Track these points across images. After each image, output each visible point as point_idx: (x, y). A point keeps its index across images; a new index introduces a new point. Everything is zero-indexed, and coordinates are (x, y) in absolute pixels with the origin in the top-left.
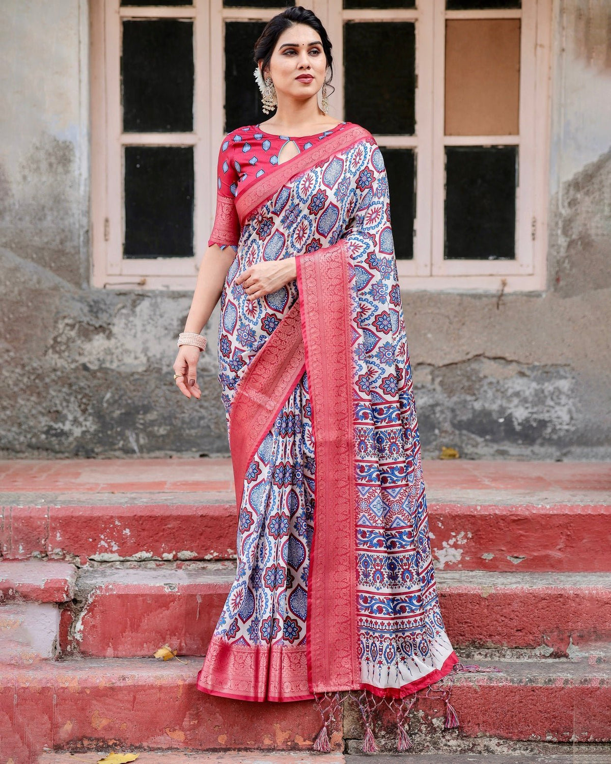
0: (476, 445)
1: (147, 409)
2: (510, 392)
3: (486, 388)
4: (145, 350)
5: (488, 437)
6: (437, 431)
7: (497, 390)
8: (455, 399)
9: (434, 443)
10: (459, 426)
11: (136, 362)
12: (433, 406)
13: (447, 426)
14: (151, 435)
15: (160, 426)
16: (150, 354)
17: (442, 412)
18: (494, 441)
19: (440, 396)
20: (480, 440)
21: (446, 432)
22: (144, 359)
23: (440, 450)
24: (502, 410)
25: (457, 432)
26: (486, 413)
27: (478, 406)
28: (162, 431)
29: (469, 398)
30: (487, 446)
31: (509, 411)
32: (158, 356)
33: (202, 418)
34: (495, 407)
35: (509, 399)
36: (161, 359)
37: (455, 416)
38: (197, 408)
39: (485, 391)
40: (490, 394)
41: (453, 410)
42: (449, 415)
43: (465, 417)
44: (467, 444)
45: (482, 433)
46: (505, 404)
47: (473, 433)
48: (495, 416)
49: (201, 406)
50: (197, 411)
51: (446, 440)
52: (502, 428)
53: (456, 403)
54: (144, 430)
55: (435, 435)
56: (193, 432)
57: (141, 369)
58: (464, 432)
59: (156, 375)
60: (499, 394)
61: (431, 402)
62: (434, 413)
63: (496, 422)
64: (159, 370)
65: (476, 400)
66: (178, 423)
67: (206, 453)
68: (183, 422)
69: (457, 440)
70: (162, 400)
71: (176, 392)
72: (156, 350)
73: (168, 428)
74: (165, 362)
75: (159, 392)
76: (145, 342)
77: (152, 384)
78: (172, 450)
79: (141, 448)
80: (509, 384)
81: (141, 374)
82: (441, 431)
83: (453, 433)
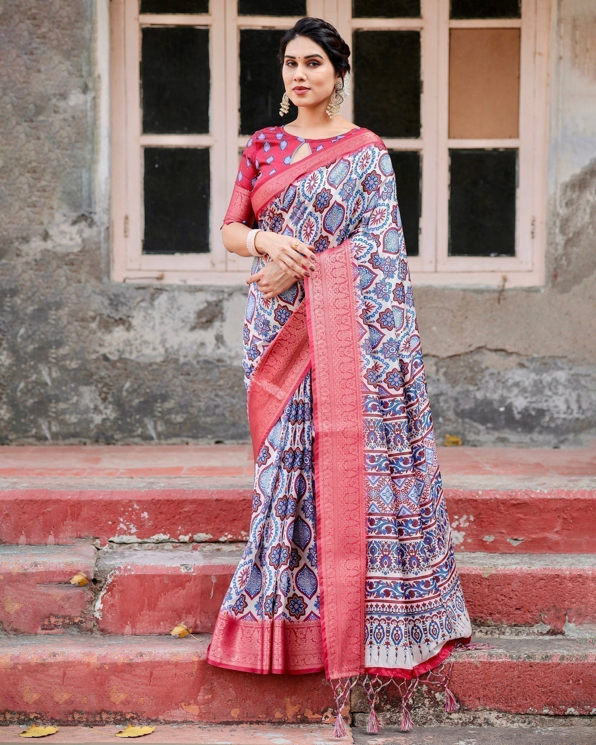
0: (478, 433)
1: (165, 398)
2: (510, 382)
3: (487, 378)
4: (163, 342)
5: (489, 425)
6: (441, 420)
7: (498, 381)
8: (458, 389)
9: (438, 431)
10: (462, 414)
11: (154, 353)
12: (437, 396)
13: (451, 415)
14: (168, 423)
15: (177, 413)
16: (168, 345)
17: (446, 401)
18: (495, 428)
19: (444, 386)
20: (481, 427)
21: (449, 420)
22: (161, 350)
23: (444, 437)
24: (502, 400)
25: (460, 420)
26: (488, 403)
27: (480, 395)
28: (179, 419)
29: (471, 388)
30: (488, 433)
31: (509, 401)
32: (176, 347)
33: (217, 406)
34: (496, 397)
35: (509, 389)
36: (178, 350)
37: (458, 405)
38: (213, 396)
39: (487, 382)
40: (491, 384)
41: (456, 400)
42: (452, 404)
43: (468, 406)
44: (469, 432)
45: (484, 421)
46: (505, 394)
47: (475, 421)
48: (496, 405)
49: (217, 395)
50: (213, 400)
51: (449, 428)
52: (503, 417)
53: (459, 393)
54: (162, 418)
55: (439, 423)
56: (209, 420)
57: (159, 360)
58: (467, 420)
59: (173, 365)
60: (500, 385)
61: (435, 391)
62: (438, 402)
63: (497, 411)
64: (176, 361)
65: (478, 390)
66: (194, 411)
67: (221, 439)
68: (199, 410)
69: (460, 428)
70: (179, 389)
71: (192, 381)
72: (173, 341)
73: (185, 416)
74: (182, 353)
75: (177, 382)
76: (163, 334)
77: (170, 374)
78: (188, 437)
79: (159, 435)
80: (509, 374)
81: (160, 365)
82: (445, 419)
83: (456, 421)
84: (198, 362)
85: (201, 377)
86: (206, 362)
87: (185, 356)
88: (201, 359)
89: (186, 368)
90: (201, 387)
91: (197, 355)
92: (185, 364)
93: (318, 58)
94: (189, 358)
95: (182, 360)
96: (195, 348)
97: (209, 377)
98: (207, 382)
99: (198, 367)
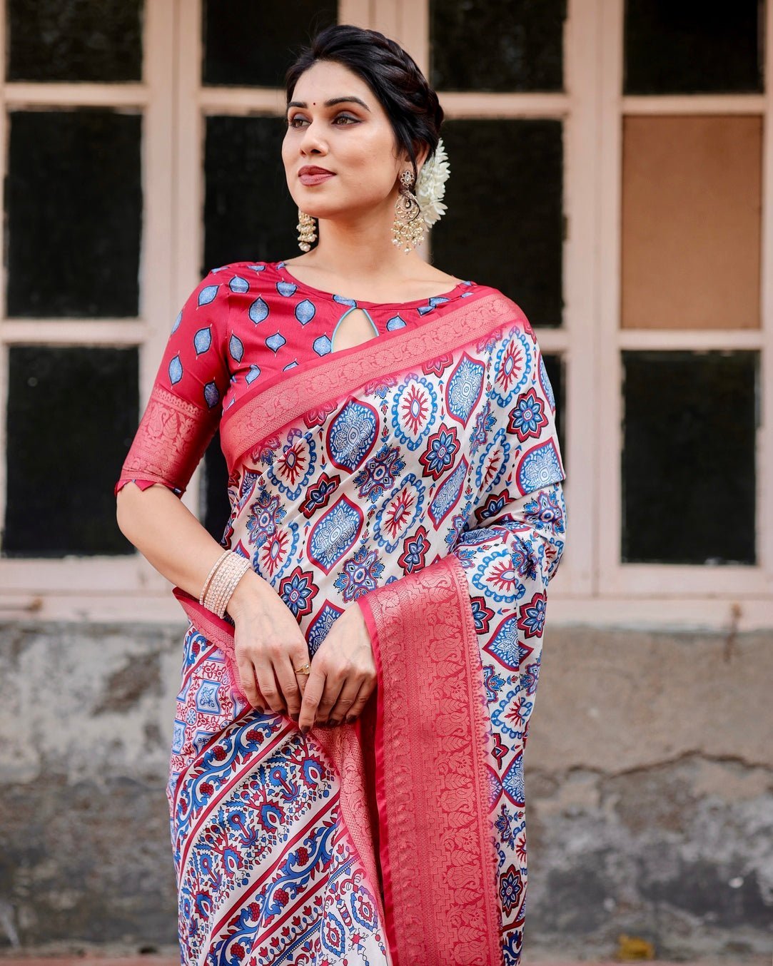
0: (686, 933)
1: (36, 856)
2: (753, 827)
3: (704, 817)
4: (37, 739)
5: (711, 916)
6: (609, 904)
7: (729, 823)
8: (645, 838)
9: (604, 929)
10: (652, 893)
11: (18, 763)
12: (601, 854)
13: (629, 893)
14: (44, 910)
15: (62, 889)
16: (46, 746)
17: (620, 865)
18: (723, 924)
19: (616, 833)
20: (694, 921)
21: (627, 905)
22: (32, 756)
23: (617, 942)
24: (737, 865)
25: (649, 906)
26: (706, 869)
27: (689, 853)
28: (65, 900)
29: (672, 837)
30: (708, 933)
31: (750, 866)
32: (62, 750)
33: (145, 874)
34: (723, 856)
35: (751, 840)
36: (67, 757)
37: (644, 873)
38: (136, 852)
39: (704, 826)
40: (714, 830)
41: (641, 862)
42: (632, 870)
43: (665, 874)
44: (670, 930)
45: (698, 908)
46: (743, 850)
47: (682, 906)
48: (723, 874)
49: (145, 851)
50: (136, 860)
51: (627, 921)
52: (739, 899)
53: (647, 847)
54: (29, 900)
55: (607, 912)
56: (127, 903)
57: (27, 777)
58: (664, 906)
59: (54, 788)
60: (731, 832)
61: (598, 844)
62: (603, 866)
63: (725, 886)
64: (62, 779)
65: (687, 840)
66: (97, 884)
67: (151, 944)
68: (109, 883)
69: (649, 922)
70: (67, 839)
71: (96, 822)
72: (57, 738)
73: (78, 894)
74: (75, 761)
75: (62, 823)
76: (37, 723)
77: (48, 808)
78: (83, 939)
79: (24, 936)
80: (750, 810)
81: (29, 787)
82: (619, 903)
83: (641, 908)
84: (108, 782)
85: (112, 812)
86: (125, 781)
87: (82, 769)
88: (114, 775)
89: (83, 794)
90: (114, 832)
91: (105, 768)
92: (81, 785)
93: (355, 107)
94: (91, 773)
95: (74, 777)
96: (101, 751)
97: (128, 813)
98: (124, 822)
99: (106, 791)
